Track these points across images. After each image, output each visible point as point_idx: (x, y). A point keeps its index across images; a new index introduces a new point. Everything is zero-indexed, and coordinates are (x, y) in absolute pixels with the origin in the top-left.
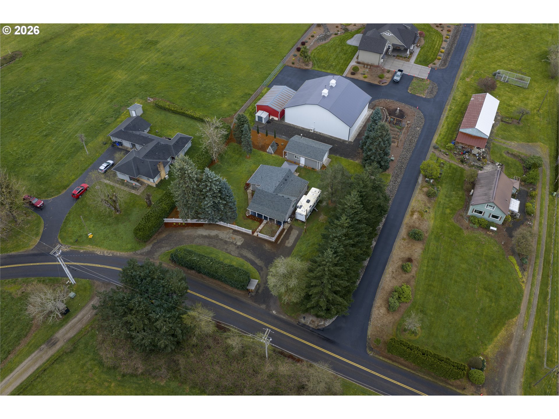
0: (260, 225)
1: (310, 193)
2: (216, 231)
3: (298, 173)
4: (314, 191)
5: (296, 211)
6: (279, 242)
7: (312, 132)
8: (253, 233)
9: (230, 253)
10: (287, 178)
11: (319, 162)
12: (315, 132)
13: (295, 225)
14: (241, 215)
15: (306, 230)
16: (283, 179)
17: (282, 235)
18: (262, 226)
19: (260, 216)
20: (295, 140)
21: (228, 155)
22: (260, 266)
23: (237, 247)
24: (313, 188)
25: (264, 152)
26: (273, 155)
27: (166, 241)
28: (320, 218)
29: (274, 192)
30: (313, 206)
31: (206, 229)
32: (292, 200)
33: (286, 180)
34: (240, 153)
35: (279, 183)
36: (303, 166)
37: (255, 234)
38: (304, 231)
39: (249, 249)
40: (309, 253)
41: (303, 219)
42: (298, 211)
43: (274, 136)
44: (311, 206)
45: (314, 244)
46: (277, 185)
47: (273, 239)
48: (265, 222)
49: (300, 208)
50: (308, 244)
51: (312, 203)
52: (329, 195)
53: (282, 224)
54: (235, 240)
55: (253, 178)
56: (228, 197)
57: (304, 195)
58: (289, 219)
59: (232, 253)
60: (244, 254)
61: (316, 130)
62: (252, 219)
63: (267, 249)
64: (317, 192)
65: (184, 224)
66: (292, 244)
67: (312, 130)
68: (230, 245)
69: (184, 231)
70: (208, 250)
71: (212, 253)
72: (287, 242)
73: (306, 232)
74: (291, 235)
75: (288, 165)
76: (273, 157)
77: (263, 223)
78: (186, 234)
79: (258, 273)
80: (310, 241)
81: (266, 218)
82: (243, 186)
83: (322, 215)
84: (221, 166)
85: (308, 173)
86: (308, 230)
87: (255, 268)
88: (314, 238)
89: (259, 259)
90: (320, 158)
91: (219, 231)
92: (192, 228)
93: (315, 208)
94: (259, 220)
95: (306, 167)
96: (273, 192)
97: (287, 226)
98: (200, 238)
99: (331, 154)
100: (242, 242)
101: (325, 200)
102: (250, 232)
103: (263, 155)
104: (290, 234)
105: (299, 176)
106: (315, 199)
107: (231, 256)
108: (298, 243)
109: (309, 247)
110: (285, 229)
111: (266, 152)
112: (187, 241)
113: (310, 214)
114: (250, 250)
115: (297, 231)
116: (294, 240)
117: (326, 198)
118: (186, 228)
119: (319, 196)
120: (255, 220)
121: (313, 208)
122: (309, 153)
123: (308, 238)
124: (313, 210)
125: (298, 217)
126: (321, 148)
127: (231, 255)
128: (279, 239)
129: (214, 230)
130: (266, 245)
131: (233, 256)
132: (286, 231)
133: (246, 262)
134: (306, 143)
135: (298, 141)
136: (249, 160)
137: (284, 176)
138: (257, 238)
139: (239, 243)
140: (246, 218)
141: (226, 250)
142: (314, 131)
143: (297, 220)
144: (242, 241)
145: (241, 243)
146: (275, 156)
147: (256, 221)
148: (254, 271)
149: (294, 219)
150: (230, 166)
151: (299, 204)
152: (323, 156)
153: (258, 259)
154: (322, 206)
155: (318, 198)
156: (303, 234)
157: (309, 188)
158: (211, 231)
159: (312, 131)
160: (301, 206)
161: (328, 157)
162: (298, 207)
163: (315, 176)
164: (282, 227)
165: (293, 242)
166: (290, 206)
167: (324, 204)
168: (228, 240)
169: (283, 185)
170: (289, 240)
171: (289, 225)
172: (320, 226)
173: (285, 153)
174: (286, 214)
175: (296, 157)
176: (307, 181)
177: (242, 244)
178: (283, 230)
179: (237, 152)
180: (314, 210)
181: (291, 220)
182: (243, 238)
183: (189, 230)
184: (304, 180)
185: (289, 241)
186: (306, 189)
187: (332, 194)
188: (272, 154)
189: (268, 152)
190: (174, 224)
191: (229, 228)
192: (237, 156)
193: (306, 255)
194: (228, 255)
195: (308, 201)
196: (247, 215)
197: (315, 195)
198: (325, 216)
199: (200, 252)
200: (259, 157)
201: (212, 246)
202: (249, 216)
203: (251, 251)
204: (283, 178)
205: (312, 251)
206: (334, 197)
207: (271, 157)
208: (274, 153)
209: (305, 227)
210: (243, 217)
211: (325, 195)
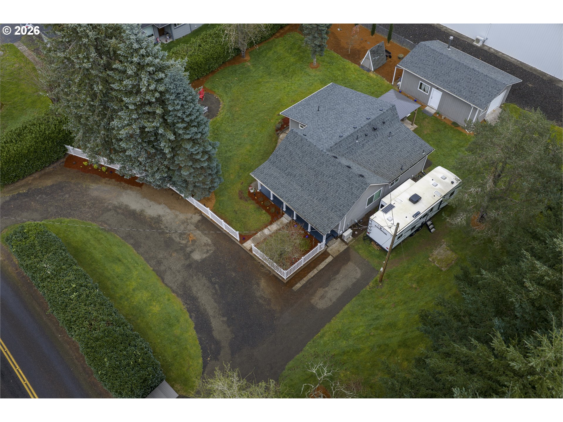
0: (271, 223)
1: (427, 179)
2: (162, 206)
3: (415, 126)
4: (441, 175)
5: (372, 217)
6: (299, 285)
7: (477, 47)
8: (244, 238)
9: (161, 275)
10: (379, 126)
11: (475, 109)
12: (485, 48)
13: (360, 251)
14: (239, 186)
15: (382, 276)
16: (369, 124)
17: (314, 268)
18: (274, 227)
19: (278, 203)
20: (432, 47)
21: (275, 52)
22: (217, 343)
23: (187, 262)
24: (439, 169)
25: (353, 64)
26: (371, 74)
27: (44, 196)
28: (435, 252)
29: (331, 149)
30: (426, 215)
31: (144, 197)
32: (368, 181)
33: (375, 129)
34: (301, 54)
35: (352, 131)
36: (433, 112)
37: (249, 244)
38: (378, 277)
39: (213, 279)
40: (367, 350)
41: (386, 243)
42: (379, 217)
43: (387, 38)
44: (418, 214)
45: (392, 326)
46: (345, 135)
47: (285, 274)
48: (285, 219)
49: (386, 211)
50: (377, 318)
51: (422, 207)
52: (483, 197)
53: (324, 241)
54: (193, 245)
55: (298, 105)
56: (185, 125)
57: (410, 180)
58: (350, 231)
59: (168, 277)
60: (194, 289)
61: (488, 44)
62: (258, 202)
63: (258, 294)
64: (448, 181)
65: (104, 169)
66: (330, 304)
67: (478, 40)
68: (174, 254)
69: (93, 186)
70: (115, 249)
71: (120, 261)
72: (320, 292)
73: (381, 281)
74: (340, 276)
75: (395, 97)
76: (369, 77)
77: (279, 222)
78: (95, 194)
79: (201, 361)
80: (386, 311)
81: (289, 212)
82: (275, 122)
83: (444, 246)
84: (249, 71)
85: (439, 130)
86: (389, 276)
87: (201, 344)
88: (399, 308)
89: (225, 319)
90: (483, 100)
91: (168, 210)
92: (116, 183)
93: (429, 223)
94: (273, 210)
95: (440, 116)
96: (327, 150)
97: (336, 247)
98: (118, 213)
99: (511, 102)
100: (208, 254)
101: (465, 211)
102: (236, 235)
103: (349, 68)
104: (337, 272)
105: (415, 131)
106: (437, 198)
107: (160, 284)
108: (347, 308)
109: (376, 329)
110: (329, 255)
111: (359, 64)
112: (87, 210)
113: (409, 233)
114: (214, 284)
115: (359, 270)
116: (340, 293)
117: (468, 204)
118: (104, 180)
119: (452, 193)
120: (264, 207)
121: (423, 220)
122: (457, 81)
123: (382, 301)
124: (421, 226)
125: (374, 234)
126: (493, 76)
127: (163, 281)
128: (302, 279)
129: (160, 204)
130: (263, 283)
131: (166, 285)
132: (329, 259)
133: (187, 315)
134: (456, 59)
135: (438, 50)
136: (312, 72)
137: (373, 117)
138: (249, 256)
139: (197, 256)
140: (246, 195)
141: (159, 263)
142: (483, 45)
143: (371, 240)
144: (207, 252)
145: (205, 256)
146: (375, 76)
147: (264, 211)
148: (192, 351)
149: (362, 235)
150: (269, 74)
151: (386, 201)
152: (492, 97)
153: (223, 316)
154: (451, 224)
155: (448, 197)
156: (371, 284)
157: (429, 166)
158: (151, 203)
159: (479, 45)
160: (391, 207)
161: (501, 107)
162: (382, 206)
163: (454, 142)
164: (320, 247)
165: (334, 300)
166: (357, 197)
167: (460, 219)
168: (178, 240)
169: (360, 139)
170: (326, 289)
171: (344, 247)
172: (429, 275)
173: (400, 72)
174: (341, 217)
175: (423, 87)
176: (431, 148)
177: (203, 261)
178: (324, 255)
179: (295, 51)
180: (424, 225)
181: (353, 235)
182: (215, 244)
183: (108, 188)
184: (423, 142)
185: (326, 292)
186: (421, 166)
187: (493, 198)
188: (369, 70)
189: (362, 67)
190: (85, 163)
191: (196, 208)
192: (292, 60)
193: (357, 351)
194: (154, 278)
195: (415, 199)
196: (252, 191)
197: (439, 186)
198: (449, 253)
199: (95, 248)
200: (340, 70)
201: (132, 241)
202: (255, 194)
203: (214, 288)
204: (368, 121)
205: (379, 346)
206: (497, 209)
207: (365, 77)
208: (375, 70)
209: (382, 269)
210: (241, 192)
211: (470, 194)
